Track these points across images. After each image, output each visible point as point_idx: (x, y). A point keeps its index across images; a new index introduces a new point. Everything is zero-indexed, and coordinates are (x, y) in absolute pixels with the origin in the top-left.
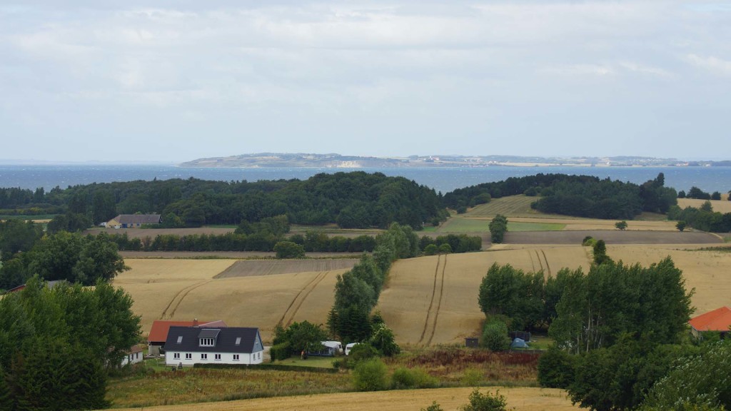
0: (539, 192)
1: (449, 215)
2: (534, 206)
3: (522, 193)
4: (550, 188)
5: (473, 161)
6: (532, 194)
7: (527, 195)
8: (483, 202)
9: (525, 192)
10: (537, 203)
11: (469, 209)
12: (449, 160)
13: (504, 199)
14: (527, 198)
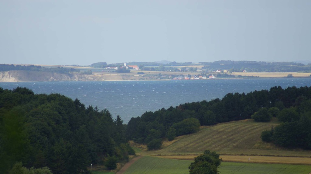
0: (274, 116)
1: (132, 153)
2: (266, 137)
3: (249, 117)
4: (292, 109)
5: (192, 70)
6: (263, 119)
7: (257, 120)
8: (188, 131)
9: (252, 116)
10: (272, 133)
11: (166, 143)
12: (153, 69)
13: (220, 127)
14: (256, 125)
